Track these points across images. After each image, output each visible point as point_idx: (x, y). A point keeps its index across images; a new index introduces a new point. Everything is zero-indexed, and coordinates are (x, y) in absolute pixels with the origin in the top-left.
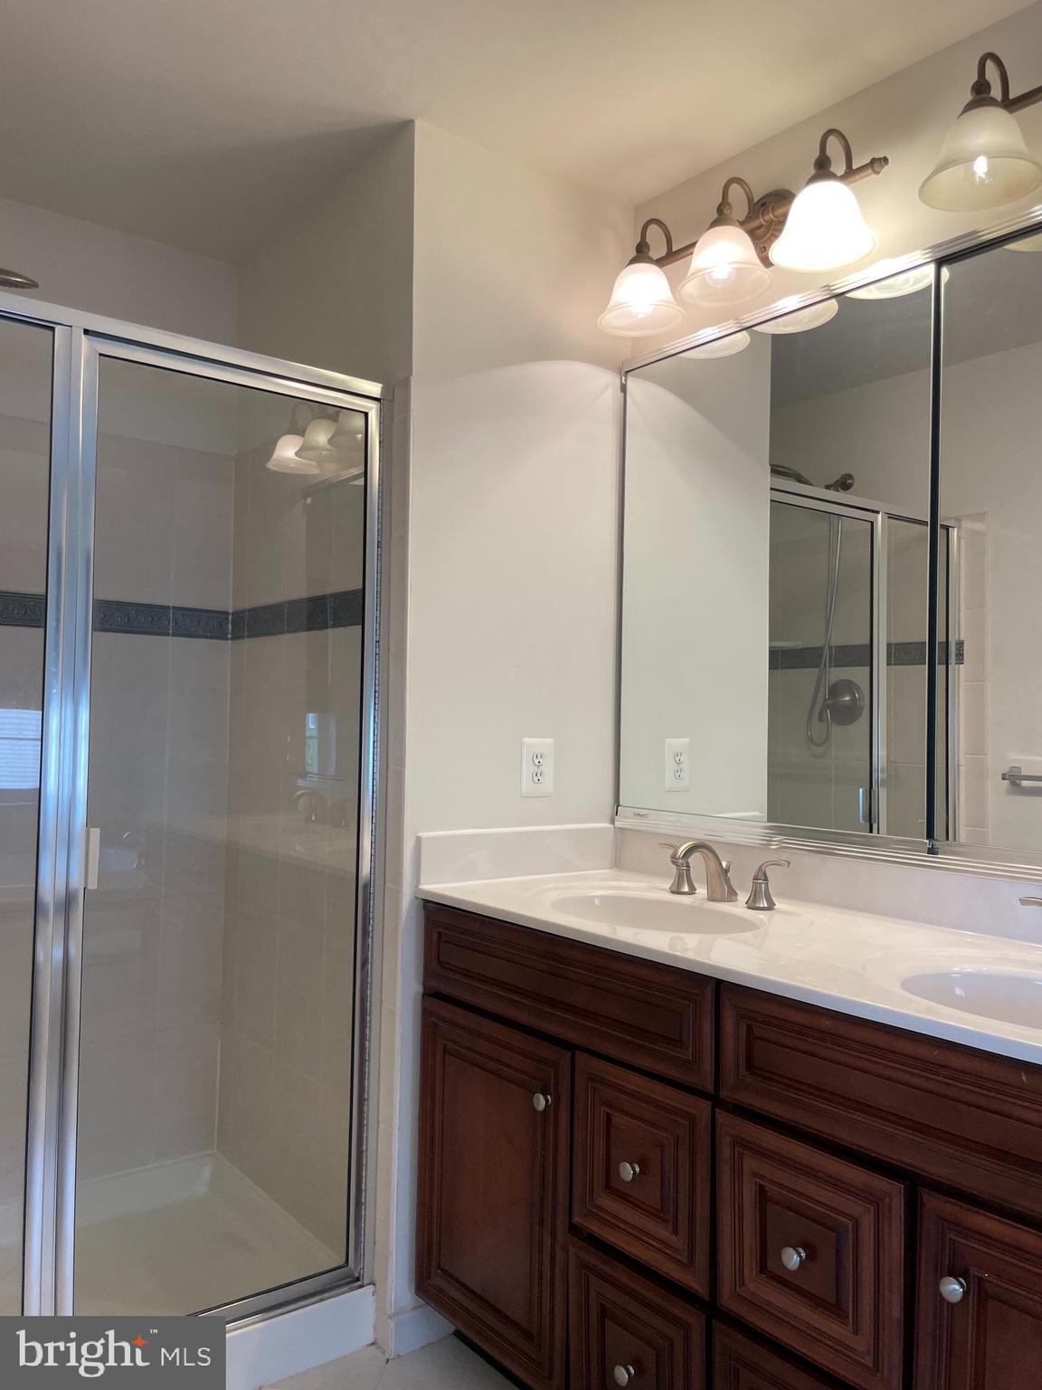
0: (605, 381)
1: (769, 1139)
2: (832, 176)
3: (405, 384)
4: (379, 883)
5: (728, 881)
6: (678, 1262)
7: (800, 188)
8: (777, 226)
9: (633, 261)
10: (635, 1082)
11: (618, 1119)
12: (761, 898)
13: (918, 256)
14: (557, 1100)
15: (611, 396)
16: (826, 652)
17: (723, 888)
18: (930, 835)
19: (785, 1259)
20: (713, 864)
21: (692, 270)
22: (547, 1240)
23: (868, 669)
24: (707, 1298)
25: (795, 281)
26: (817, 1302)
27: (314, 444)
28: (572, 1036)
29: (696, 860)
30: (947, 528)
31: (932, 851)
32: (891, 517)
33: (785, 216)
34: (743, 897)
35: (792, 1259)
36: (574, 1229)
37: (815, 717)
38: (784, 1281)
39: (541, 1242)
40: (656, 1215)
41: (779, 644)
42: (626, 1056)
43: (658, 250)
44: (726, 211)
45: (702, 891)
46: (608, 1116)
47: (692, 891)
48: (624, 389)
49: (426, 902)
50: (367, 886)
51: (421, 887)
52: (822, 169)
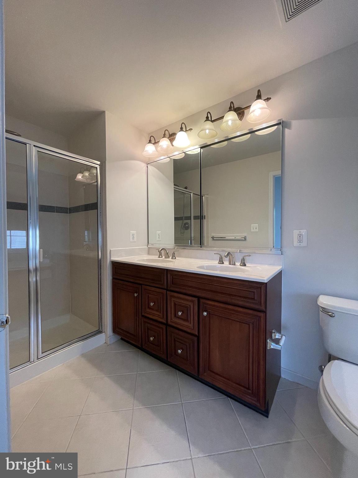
0: (144, 165)
1: (176, 295)
2: (183, 131)
3: (105, 162)
4: (103, 259)
5: (168, 255)
6: (161, 318)
7: (178, 133)
8: (174, 139)
9: (148, 143)
10: (153, 289)
11: (150, 296)
12: (174, 257)
13: (197, 147)
14: (139, 294)
15: (145, 168)
16: (184, 217)
17: (167, 256)
18: (201, 245)
19: (179, 314)
20: (165, 252)
21: (159, 145)
22: (138, 319)
23: (190, 220)
24: (166, 323)
25: (177, 149)
26: (184, 320)
27: (85, 175)
28: (141, 282)
29: (162, 251)
30: (202, 196)
31: (201, 247)
32: (194, 194)
33: (175, 137)
34: (171, 257)
35: (180, 313)
36: (143, 316)
37: (182, 228)
38: (179, 318)
39: (136, 319)
40: (157, 311)
41: (176, 216)
42: (151, 285)
43: (153, 142)
44: (165, 135)
45: (164, 257)
46: (148, 295)
47: (162, 257)
48: (147, 167)
49: (112, 262)
50: (100, 260)
51: (111, 259)
52: (181, 129)
